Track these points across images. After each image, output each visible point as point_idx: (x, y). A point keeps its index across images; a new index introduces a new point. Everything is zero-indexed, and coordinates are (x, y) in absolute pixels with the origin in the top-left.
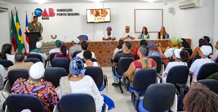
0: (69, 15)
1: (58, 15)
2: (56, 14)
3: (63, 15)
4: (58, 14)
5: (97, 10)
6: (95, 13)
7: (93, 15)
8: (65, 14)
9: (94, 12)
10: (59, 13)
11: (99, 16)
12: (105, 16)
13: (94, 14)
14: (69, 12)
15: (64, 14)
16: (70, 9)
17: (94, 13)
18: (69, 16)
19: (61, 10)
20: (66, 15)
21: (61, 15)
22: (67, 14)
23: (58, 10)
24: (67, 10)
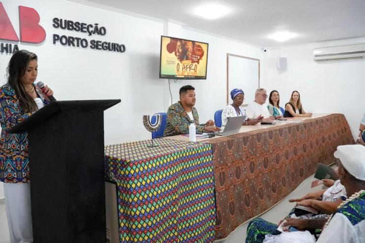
0: (95, 45)
1: (58, 43)
2: (49, 38)
3: (75, 42)
4: (56, 38)
5: (183, 42)
6: (180, 50)
7: (176, 54)
8: (82, 43)
9: (178, 47)
10: (60, 32)
11: (187, 59)
12: (198, 62)
13: (178, 54)
14: (96, 37)
15: (78, 39)
16: (99, 27)
17: (178, 51)
18: (95, 51)
19: (69, 25)
20: (84, 44)
21: (70, 41)
22: (89, 44)
23: (57, 23)
24: (91, 29)
